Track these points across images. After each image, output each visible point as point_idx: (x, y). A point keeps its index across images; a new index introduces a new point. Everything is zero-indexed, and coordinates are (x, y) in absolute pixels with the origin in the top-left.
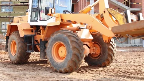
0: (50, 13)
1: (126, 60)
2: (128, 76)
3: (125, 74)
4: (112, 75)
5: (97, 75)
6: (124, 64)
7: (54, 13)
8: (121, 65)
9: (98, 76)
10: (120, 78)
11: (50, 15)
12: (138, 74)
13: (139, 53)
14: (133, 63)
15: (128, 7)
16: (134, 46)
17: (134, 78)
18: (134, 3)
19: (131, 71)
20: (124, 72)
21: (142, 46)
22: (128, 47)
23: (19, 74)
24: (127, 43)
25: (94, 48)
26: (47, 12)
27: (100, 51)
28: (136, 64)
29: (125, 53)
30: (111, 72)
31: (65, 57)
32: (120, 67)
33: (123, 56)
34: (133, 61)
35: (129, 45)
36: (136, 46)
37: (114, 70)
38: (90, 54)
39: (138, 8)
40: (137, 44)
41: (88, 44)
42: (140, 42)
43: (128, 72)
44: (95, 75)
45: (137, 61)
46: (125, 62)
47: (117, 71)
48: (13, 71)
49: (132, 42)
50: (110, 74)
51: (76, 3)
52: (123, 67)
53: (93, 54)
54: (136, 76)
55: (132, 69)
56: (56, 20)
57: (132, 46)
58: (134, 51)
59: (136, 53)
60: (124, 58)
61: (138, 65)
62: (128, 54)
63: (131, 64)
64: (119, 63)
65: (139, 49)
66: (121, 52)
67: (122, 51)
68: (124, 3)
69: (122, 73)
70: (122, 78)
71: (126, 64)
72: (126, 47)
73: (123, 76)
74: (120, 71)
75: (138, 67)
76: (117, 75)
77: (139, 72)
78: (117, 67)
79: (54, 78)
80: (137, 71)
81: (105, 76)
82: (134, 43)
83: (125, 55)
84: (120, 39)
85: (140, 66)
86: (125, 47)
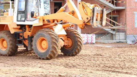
0: (35, 16)
1: (111, 55)
2: (113, 71)
3: (110, 69)
4: (98, 70)
5: (84, 69)
6: (110, 59)
7: (38, 16)
8: (106, 60)
9: (85, 71)
10: (106, 72)
11: (35, 18)
12: (122, 69)
13: (123, 49)
14: (118, 58)
15: (114, 5)
16: (119, 42)
17: (119, 72)
18: (119, 2)
19: (116, 66)
20: (109, 67)
21: (127, 42)
22: (113, 43)
23: (9, 69)
24: (113, 39)
25: (67, 41)
26: (32, 15)
27: (71, 43)
28: (120, 60)
29: (110, 49)
30: (97, 66)
31: (46, 48)
32: (105, 62)
33: (108, 52)
34: (118, 57)
35: (114, 41)
36: (121, 42)
37: (100, 65)
38: (64, 46)
39: (123, 6)
40: (122, 41)
41: (63, 38)
42: (124, 38)
43: (113, 67)
44: (81, 69)
45: (121, 56)
46: (110, 58)
47: (103, 66)
48: (4, 66)
49: (117, 39)
50: (96, 69)
51: (64, 2)
52: (108, 62)
53: (66, 45)
54: (120, 71)
55: (117, 64)
56: (39, 21)
57: (118, 42)
58: (119, 47)
59: (121, 49)
60: (109, 53)
61: (123, 60)
62: (113, 49)
63: (116, 59)
64: (105, 59)
65: (124, 45)
66: (106, 48)
67: (108, 47)
68: (110, 2)
69: (107, 68)
70: (108, 73)
71: (111, 59)
72: (112, 43)
73: (108, 70)
74: (106, 65)
75: (122, 62)
76: (103, 69)
77: (124, 67)
78: (103, 62)
79: (43, 72)
80: (121, 65)
81: (91, 71)
82: (119, 39)
83: (110, 50)
84: (106, 35)
85: (124, 61)
86: (110, 43)
